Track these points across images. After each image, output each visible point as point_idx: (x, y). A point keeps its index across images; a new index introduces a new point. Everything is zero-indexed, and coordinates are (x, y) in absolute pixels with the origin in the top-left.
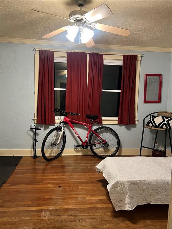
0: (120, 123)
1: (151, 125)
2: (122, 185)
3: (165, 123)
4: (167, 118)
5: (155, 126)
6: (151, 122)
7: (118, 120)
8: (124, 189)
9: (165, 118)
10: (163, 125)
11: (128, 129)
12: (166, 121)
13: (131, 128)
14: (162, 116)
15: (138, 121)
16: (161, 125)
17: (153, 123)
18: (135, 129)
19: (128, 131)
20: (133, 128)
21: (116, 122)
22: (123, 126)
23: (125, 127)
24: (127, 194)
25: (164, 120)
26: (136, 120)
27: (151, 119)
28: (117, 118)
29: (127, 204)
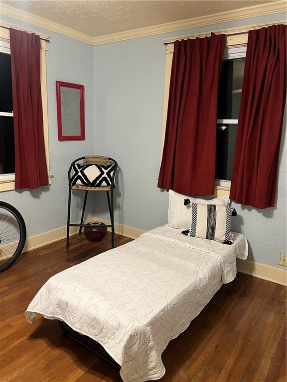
0: (21, 185)
1: (79, 182)
2: (140, 337)
3: (105, 177)
4: (106, 168)
5: (88, 184)
6: (79, 177)
7: (16, 181)
8: (146, 341)
9: (102, 168)
10: (101, 182)
11: (36, 196)
12: (105, 174)
13: (41, 193)
14: (96, 165)
15: (52, 177)
16: (98, 182)
17: (83, 178)
18: (48, 193)
19: (37, 200)
20: (44, 191)
21: (12, 186)
22: (25, 190)
23: (29, 192)
24: (151, 349)
25: (102, 173)
26: (49, 175)
27: (77, 172)
28: (12, 177)
29: (154, 368)
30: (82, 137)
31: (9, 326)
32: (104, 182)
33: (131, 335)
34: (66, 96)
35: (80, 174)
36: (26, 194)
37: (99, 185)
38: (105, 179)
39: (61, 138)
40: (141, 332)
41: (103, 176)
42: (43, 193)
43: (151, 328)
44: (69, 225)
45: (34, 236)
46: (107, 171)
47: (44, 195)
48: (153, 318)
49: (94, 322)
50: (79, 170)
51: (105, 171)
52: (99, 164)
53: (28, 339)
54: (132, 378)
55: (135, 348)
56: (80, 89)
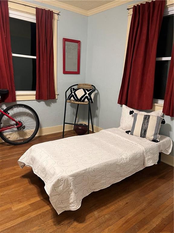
0: (39, 98)
1: (72, 98)
2: (64, 182)
3: (87, 96)
4: (88, 91)
5: (77, 100)
6: (73, 96)
7: (36, 95)
8: (68, 185)
9: (86, 91)
10: (85, 99)
11: (48, 105)
12: (87, 94)
13: (51, 104)
14: (83, 89)
15: (58, 95)
16: (83, 99)
17: (75, 96)
18: (56, 104)
19: (48, 107)
20: (53, 103)
21: (34, 98)
22: (42, 101)
23: (44, 102)
24: (71, 191)
25: (86, 93)
26: (56, 93)
27: (72, 93)
28: (34, 93)
29: (72, 203)
30: (78, 72)
31: (14, 169)
32: (86, 99)
33: (58, 179)
34: (69, 47)
35: (73, 94)
36: (42, 103)
37: (83, 101)
38: (87, 97)
39: (65, 72)
40: (65, 180)
41: (86, 95)
42: (52, 104)
43: (73, 178)
44: (64, 123)
45: (46, 128)
46: (89, 92)
47: (53, 105)
48: (76, 173)
49: (44, 170)
50: (73, 91)
51: (88, 93)
52: (85, 88)
53: (20, 177)
54: (59, 206)
55: (61, 188)
56: (78, 43)
